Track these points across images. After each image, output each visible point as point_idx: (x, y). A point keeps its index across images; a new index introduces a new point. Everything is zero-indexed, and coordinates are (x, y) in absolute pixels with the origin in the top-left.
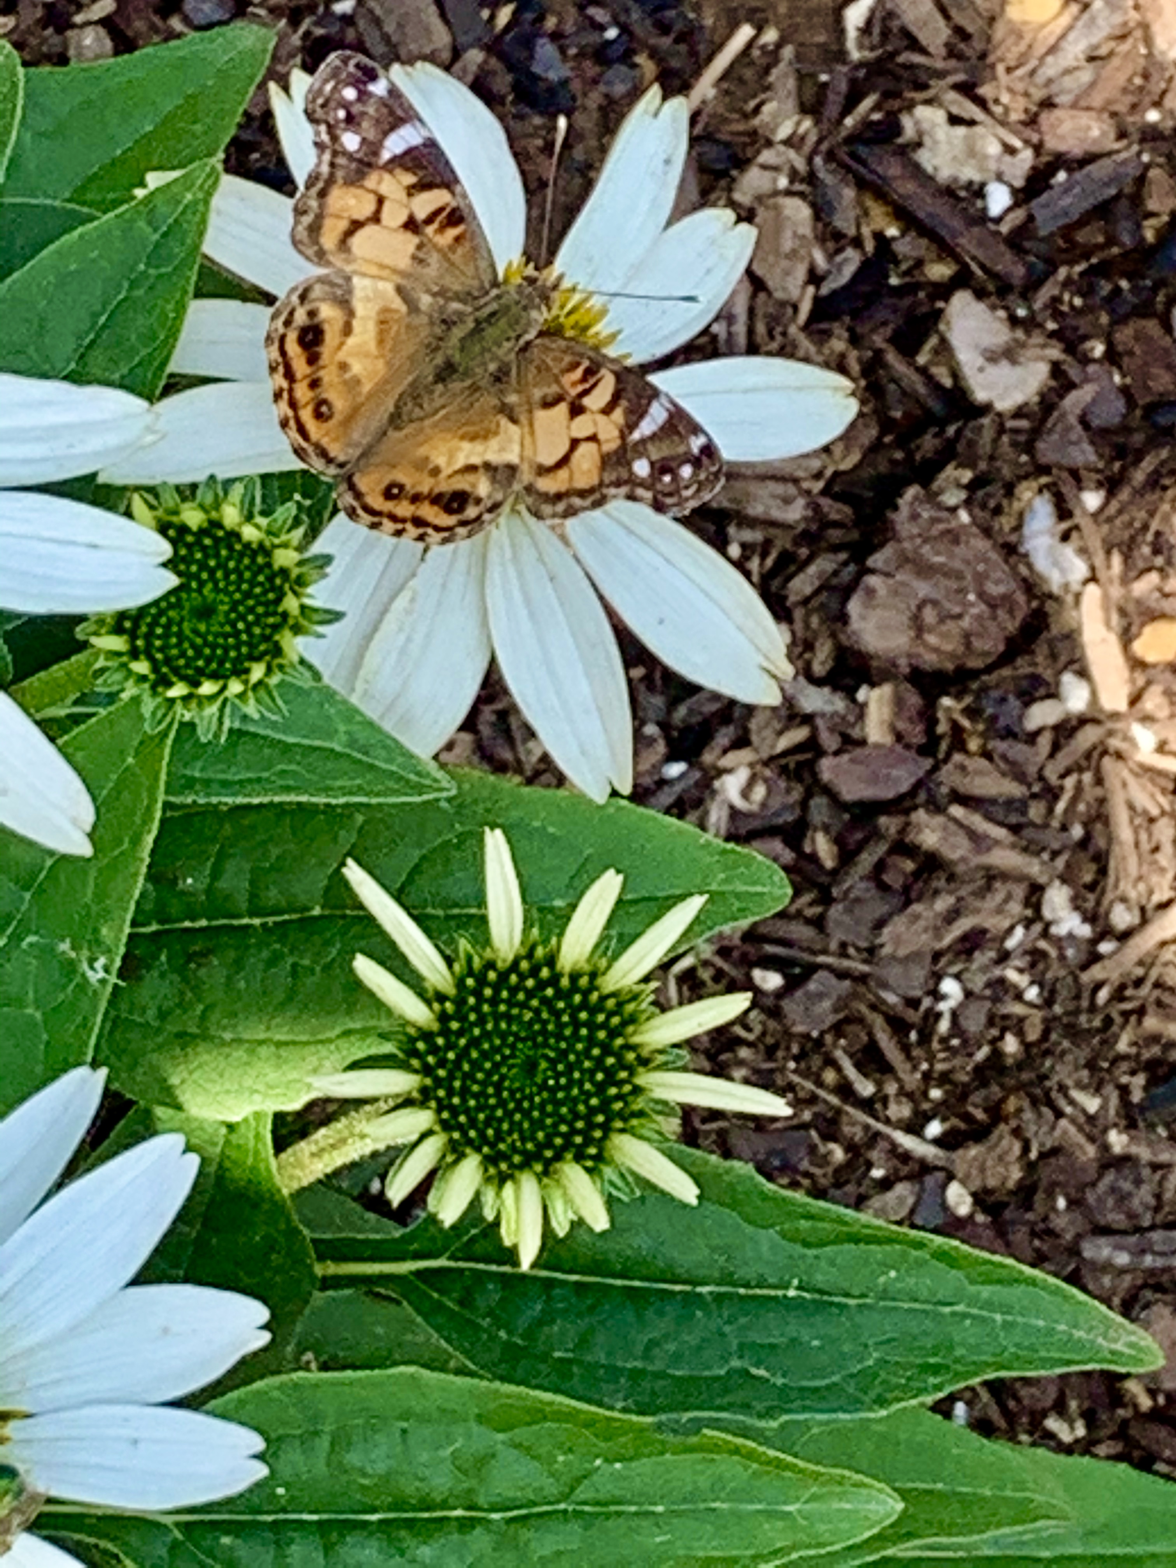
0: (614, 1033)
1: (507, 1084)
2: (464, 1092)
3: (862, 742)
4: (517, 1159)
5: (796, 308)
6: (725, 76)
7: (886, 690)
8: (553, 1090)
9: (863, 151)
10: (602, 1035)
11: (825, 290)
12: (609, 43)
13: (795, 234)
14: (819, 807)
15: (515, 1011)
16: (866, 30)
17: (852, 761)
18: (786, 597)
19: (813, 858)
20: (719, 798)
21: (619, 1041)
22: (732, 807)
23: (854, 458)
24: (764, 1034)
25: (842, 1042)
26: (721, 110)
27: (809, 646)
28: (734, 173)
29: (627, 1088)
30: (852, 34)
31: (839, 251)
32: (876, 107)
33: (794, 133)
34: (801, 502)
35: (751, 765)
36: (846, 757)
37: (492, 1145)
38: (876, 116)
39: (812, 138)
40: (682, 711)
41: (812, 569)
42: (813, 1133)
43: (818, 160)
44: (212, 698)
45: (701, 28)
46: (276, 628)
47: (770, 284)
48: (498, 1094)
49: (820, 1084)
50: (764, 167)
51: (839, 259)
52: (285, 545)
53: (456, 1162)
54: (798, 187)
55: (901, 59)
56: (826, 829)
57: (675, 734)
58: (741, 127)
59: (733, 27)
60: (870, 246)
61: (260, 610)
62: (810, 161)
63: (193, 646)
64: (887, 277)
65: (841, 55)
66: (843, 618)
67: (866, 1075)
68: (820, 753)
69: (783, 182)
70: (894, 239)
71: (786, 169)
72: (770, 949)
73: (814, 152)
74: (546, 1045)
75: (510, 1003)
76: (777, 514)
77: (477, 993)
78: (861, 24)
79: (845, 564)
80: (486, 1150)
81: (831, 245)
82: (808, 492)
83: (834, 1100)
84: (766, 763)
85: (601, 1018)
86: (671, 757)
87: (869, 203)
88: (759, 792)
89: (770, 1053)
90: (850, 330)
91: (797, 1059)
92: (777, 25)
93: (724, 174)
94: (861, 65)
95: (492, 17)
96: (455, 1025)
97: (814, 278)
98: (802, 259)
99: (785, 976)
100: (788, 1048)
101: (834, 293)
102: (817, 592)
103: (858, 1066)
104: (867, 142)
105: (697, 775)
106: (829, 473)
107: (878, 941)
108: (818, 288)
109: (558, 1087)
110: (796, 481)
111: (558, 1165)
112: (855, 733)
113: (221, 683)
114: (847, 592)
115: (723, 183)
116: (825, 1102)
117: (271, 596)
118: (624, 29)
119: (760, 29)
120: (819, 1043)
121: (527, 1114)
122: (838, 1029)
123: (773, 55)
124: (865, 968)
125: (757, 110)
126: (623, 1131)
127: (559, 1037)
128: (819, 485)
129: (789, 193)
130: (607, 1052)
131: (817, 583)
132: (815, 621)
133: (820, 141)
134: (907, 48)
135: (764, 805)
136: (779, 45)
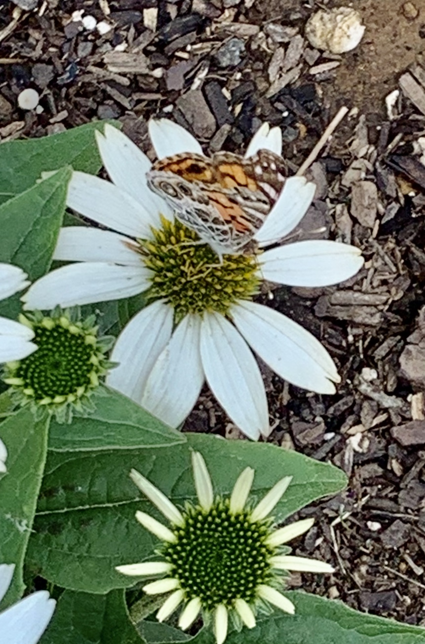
0: (255, 540)
1: (209, 565)
2: (191, 571)
3: (411, 419)
4: (215, 599)
5: (372, 230)
6: (336, 129)
7: (419, 395)
8: (229, 567)
9: (397, 160)
10: (250, 541)
11: (383, 222)
12: (285, 118)
13: (369, 197)
14: (393, 449)
15: (211, 533)
16: (395, 106)
17: (407, 428)
18: (374, 357)
19: (392, 471)
20: (348, 448)
21: (258, 544)
22: (354, 451)
23: (401, 294)
24: (373, 550)
25: (408, 551)
26: (335, 145)
27: (385, 378)
28: (342, 172)
29: (263, 564)
30: (390, 108)
31: (389, 204)
32: (402, 139)
33: (367, 153)
34: (378, 315)
35: (362, 432)
36: (403, 426)
37: (204, 593)
38: (402, 144)
39: (375, 154)
40: (331, 410)
41: (385, 344)
42: (397, 592)
43: (377, 164)
44: (61, 403)
45: (325, 109)
46: (89, 371)
47: (360, 220)
48: (205, 570)
49: (399, 571)
50: (354, 169)
51: (389, 207)
52: (90, 334)
53: (189, 601)
54: (369, 177)
55: (411, 118)
56: (397, 458)
57: (329, 420)
58: (343, 152)
59: (339, 107)
60: (402, 201)
61: (80, 363)
62: (374, 165)
63: (52, 381)
64: (411, 214)
65: (386, 118)
66: (398, 365)
67: (419, 566)
68: (392, 425)
69: (363, 175)
70: (413, 197)
71: (364, 169)
72: (374, 512)
73: (376, 160)
74: (226, 547)
75: (209, 530)
76: (368, 321)
77: (195, 526)
78: (393, 103)
79: (399, 341)
80: (202, 595)
81: (385, 201)
82: (382, 311)
83: (405, 577)
84: (370, 430)
85: (249, 534)
86: (327, 431)
87: (401, 182)
88: (366, 443)
89: (376, 558)
90: (396, 238)
91: (388, 560)
92: (358, 106)
93: (338, 173)
94: (395, 121)
95: (233, 110)
96: (185, 541)
97: (379, 216)
98: (373, 208)
99: (382, 524)
100: (384, 556)
101: (388, 222)
102: (387, 355)
103: (415, 562)
104: (399, 155)
105: (339, 438)
106: (390, 301)
107: (420, 506)
108: (380, 221)
109: (232, 566)
110: (376, 306)
111: (233, 600)
112: (407, 415)
113: (65, 396)
114: (399, 354)
115: (338, 177)
116: (402, 578)
117: (85, 357)
118: (291, 112)
119: (350, 109)
120: (398, 552)
121: (218, 578)
122: (405, 546)
123: (356, 120)
124: (416, 518)
125: (350, 144)
126: (262, 583)
127: (231, 543)
128: (387, 307)
129: (366, 179)
130: (253, 548)
131: (388, 350)
132: (387, 368)
133: (378, 155)
134: (414, 113)
135: (369, 449)
136: (359, 115)
